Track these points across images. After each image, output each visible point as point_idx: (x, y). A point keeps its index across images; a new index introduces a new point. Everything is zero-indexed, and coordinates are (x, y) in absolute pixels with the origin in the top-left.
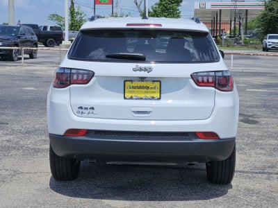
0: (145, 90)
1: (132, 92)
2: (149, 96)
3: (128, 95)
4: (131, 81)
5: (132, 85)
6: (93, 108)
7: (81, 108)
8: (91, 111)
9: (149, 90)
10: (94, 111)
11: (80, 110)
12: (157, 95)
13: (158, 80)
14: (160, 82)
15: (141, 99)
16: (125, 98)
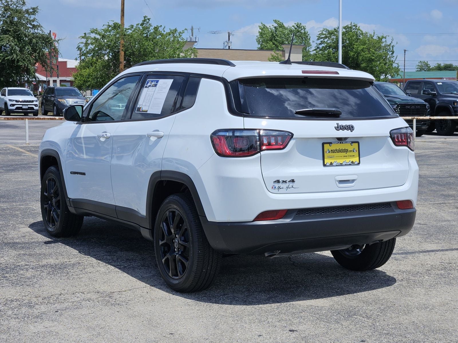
0: (344, 154)
1: (331, 157)
2: (348, 160)
3: (328, 161)
4: (330, 143)
5: (331, 148)
6: (293, 181)
7: (278, 181)
8: (291, 184)
9: (348, 154)
10: (295, 185)
11: (277, 185)
12: (356, 160)
13: (356, 141)
14: (358, 143)
15: (341, 165)
16: (325, 165)
